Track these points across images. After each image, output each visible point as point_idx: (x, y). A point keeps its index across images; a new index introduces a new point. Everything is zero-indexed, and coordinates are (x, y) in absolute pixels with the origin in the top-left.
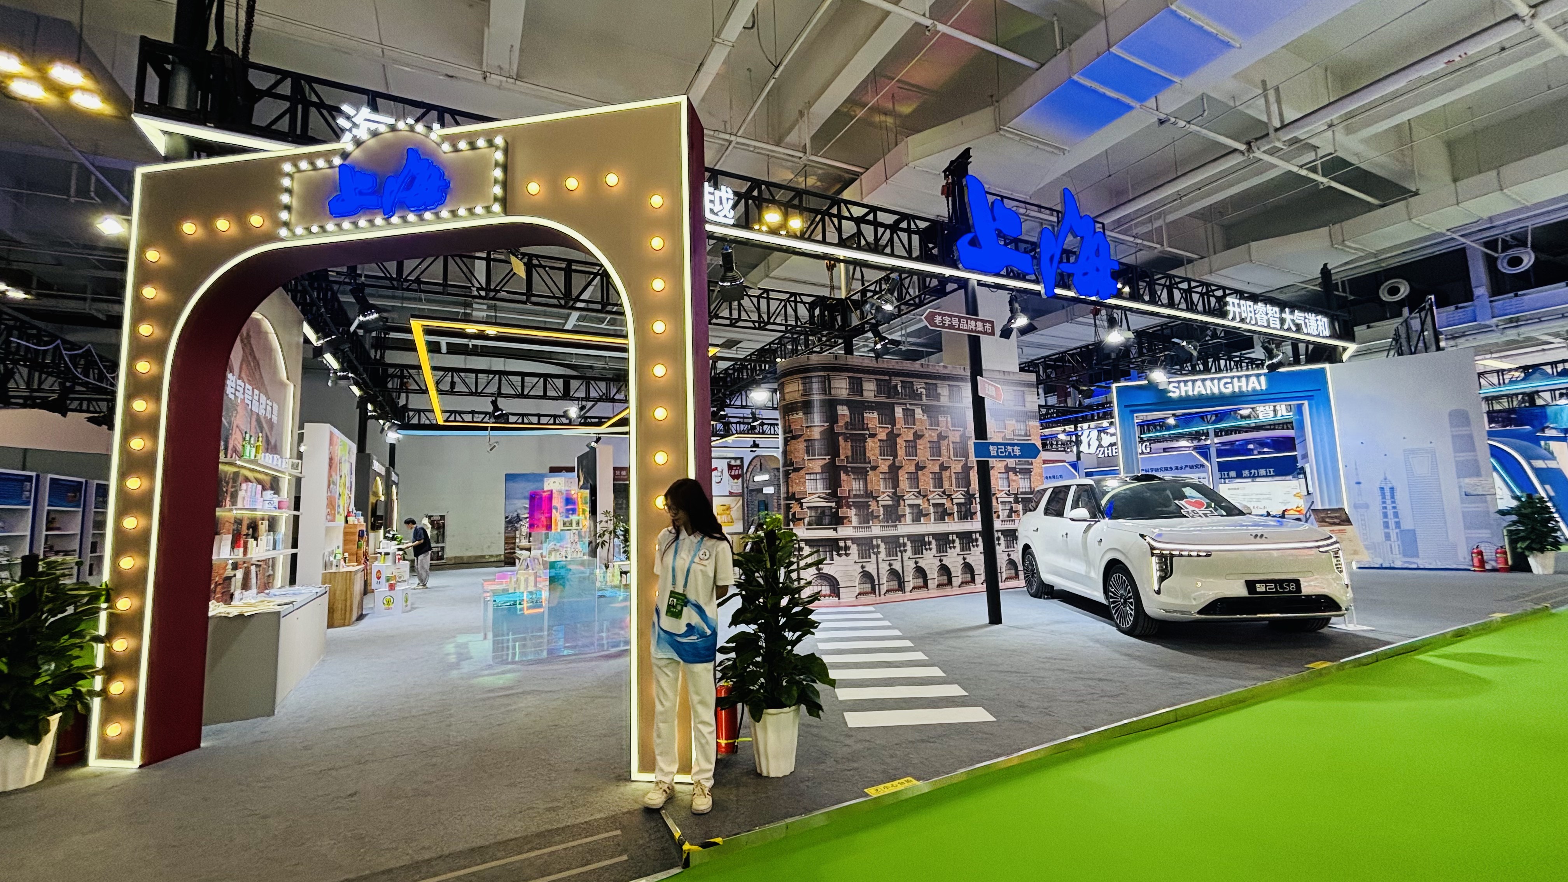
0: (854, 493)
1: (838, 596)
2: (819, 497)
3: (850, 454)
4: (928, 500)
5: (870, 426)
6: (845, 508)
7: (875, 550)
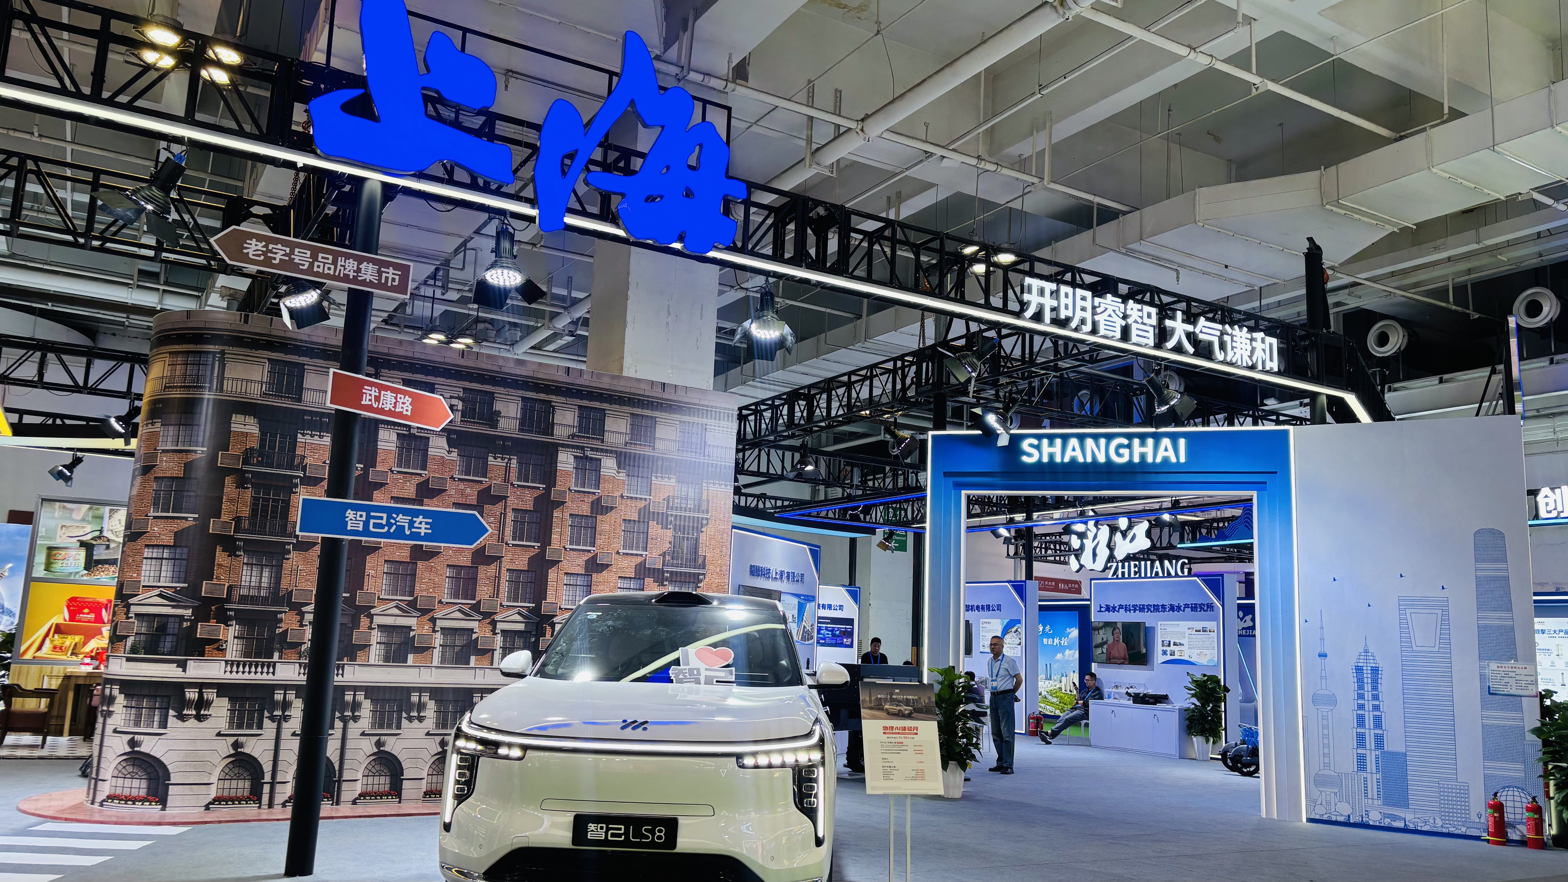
0: (244, 592)
1: (163, 802)
2: (160, 596)
3: (245, 512)
4: (433, 620)
5: (308, 461)
6: (213, 622)
7: (278, 713)
